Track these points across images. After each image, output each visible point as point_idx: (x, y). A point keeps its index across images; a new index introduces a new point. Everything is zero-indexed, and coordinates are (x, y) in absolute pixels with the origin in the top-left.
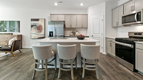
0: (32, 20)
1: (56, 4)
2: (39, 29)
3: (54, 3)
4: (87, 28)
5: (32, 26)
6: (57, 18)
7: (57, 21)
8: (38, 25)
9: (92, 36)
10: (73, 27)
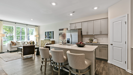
0: (60, 30)
1: (71, 15)
2: (64, 37)
3: (69, 14)
4: (107, 34)
5: (60, 34)
6: (75, 27)
7: (75, 29)
8: (63, 33)
9: (112, 45)
10: (89, 34)
